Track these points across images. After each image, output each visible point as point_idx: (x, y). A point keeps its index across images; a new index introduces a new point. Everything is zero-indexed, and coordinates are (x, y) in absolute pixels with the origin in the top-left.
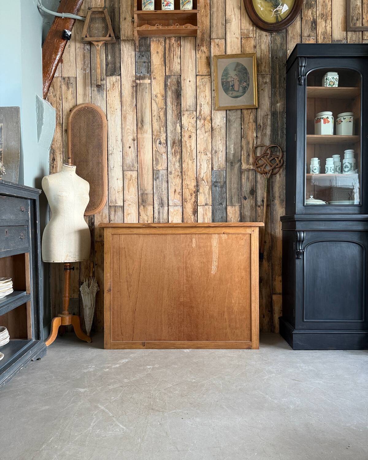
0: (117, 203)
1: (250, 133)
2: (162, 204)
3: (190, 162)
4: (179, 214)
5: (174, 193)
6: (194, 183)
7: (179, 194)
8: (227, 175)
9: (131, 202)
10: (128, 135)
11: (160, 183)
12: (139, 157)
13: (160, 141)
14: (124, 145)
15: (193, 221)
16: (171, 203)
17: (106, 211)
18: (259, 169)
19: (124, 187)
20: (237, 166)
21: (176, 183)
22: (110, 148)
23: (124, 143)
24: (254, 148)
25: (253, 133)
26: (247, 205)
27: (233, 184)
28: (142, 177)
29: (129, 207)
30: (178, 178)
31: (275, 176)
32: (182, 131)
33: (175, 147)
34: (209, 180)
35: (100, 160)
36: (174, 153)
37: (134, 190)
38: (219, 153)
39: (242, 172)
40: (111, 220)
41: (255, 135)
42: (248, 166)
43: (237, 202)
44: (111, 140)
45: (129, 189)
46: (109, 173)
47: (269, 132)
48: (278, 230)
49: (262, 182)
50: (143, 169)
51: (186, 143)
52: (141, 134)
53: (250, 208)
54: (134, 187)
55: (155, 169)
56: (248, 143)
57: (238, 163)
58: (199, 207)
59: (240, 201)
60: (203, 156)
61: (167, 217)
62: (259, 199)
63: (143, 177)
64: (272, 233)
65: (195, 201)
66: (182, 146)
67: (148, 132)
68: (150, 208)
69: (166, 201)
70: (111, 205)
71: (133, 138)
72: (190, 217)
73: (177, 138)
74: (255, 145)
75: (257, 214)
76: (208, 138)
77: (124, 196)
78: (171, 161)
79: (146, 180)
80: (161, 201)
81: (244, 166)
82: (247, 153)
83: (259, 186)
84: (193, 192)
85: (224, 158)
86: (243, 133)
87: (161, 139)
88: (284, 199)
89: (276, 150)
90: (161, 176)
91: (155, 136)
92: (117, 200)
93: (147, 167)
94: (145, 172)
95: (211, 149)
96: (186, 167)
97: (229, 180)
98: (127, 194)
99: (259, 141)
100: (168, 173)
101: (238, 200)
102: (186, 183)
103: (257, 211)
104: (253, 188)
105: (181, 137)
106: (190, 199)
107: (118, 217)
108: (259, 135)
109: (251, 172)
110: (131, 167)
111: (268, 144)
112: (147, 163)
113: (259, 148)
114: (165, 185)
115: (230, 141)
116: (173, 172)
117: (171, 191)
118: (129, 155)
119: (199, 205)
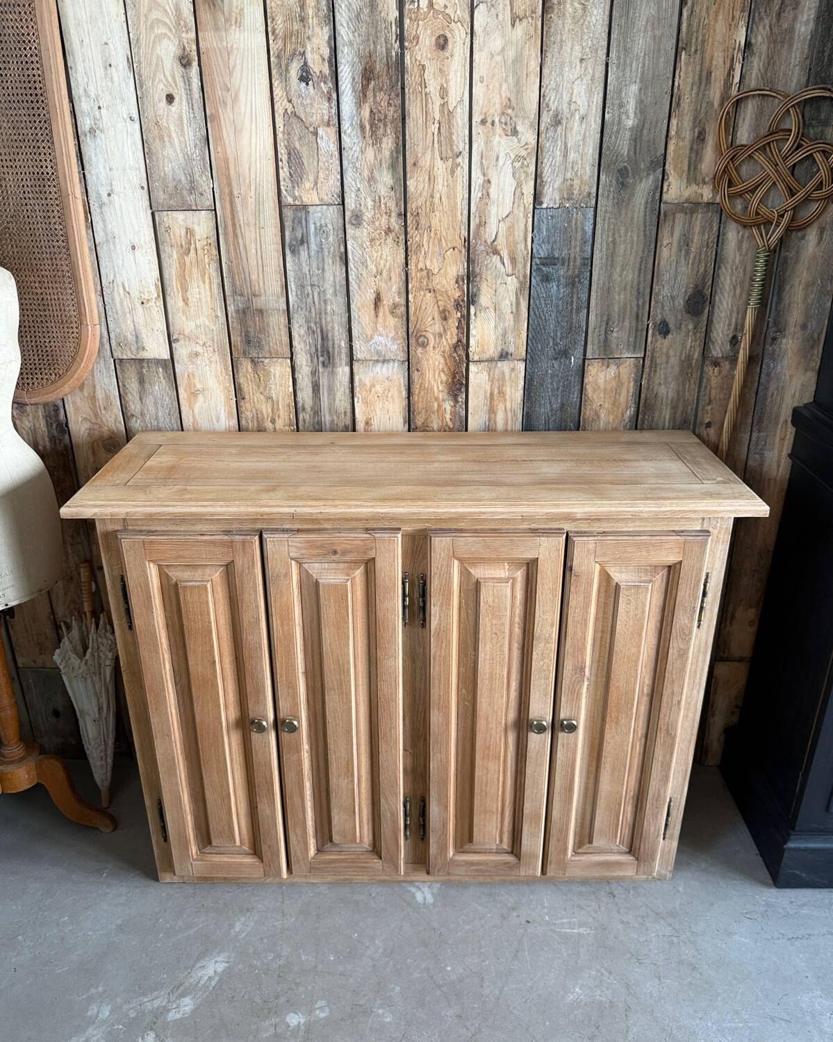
0: (143, 349)
1: (720, 26)
2: (324, 355)
3: (441, 168)
4: (396, 394)
5: (373, 306)
6: (456, 267)
7: (392, 313)
8: (599, 226)
9: (201, 343)
10: (159, 38)
11: (314, 265)
12: (216, 149)
13: (305, 64)
14: (141, 87)
15: (448, 420)
16: (360, 350)
17: (106, 383)
18: (739, 205)
19: (167, 282)
20: (643, 188)
21: (382, 262)
22: (83, 104)
23: (140, 76)
24: (728, 105)
25: (732, 26)
26: (668, 357)
27: (622, 270)
28: (235, 235)
29: (193, 363)
30: (390, 240)
31: (800, 234)
32: (406, 12)
33: (375, 96)
34: (523, 250)
35: (44, 163)
36: (368, 127)
37: (209, 294)
38: (572, 129)
39: (662, 217)
40: (133, 415)
41: (741, 38)
42: (694, 188)
43: (628, 345)
44: (84, 61)
45: (185, 289)
46: (96, 218)
47: (807, 24)
48: (776, 453)
49: (742, 262)
50: (238, 201)
51: (422, 76)
52: (216, 28)
53: (677, 369)
54: (204, 282)
55: (290, 200)
56: (705, 78)
57: (648, 175)
58: (472, 368)
59: (640, 339)
60: (497, 139)
61: (349, 407)
62: (721, 333)
63: (240, 241)
64: (750, 463)
65: (459, 341)
66: (403, 88)
67: (247, 21)
68: (279, 371)
69: (343, 344)
70: (120, 357)
71: (179, 52)
72: (439, 406)
73: (381, 50)
74: (734, 91)
75: (701, 394)
76: (523, 48)
77: (170, 322)
78: (358, 165)
79: (254, 251)
80: (320, 342)
81: (676, 189)
82: (693, 129)
83: (728, 278)
84: (450, 306)
85: (591, 150)
86: (689, 26)
87: (309, 56)
88: (819, 334)
89: (823, 116)
90: (316, 235)
91: (280, 42)
92: (144, 336)
93: (252, 193)
94: (245, 215)
95: (535, 106)
96: (425, 194)
97: (604, 249)
98: (181, 314)
99: (755, 71)
100: (347, 219)
101: (636, 337)
102: (421, 265)
103: (705, 380)
104: (700, 288)
105: (402, 47)
106: (440, 335)
107: (155, 403)
108: (760, 39)
109: (700, 216)
110: (185, 193)
111: (793, 85)
112: (253, 176)
113: (750, 106)
114: (333, 272)
115: (622, 66)
116: (368, 215)
117: (362, 299)
118: (170, 136)
119: (476, 358)
